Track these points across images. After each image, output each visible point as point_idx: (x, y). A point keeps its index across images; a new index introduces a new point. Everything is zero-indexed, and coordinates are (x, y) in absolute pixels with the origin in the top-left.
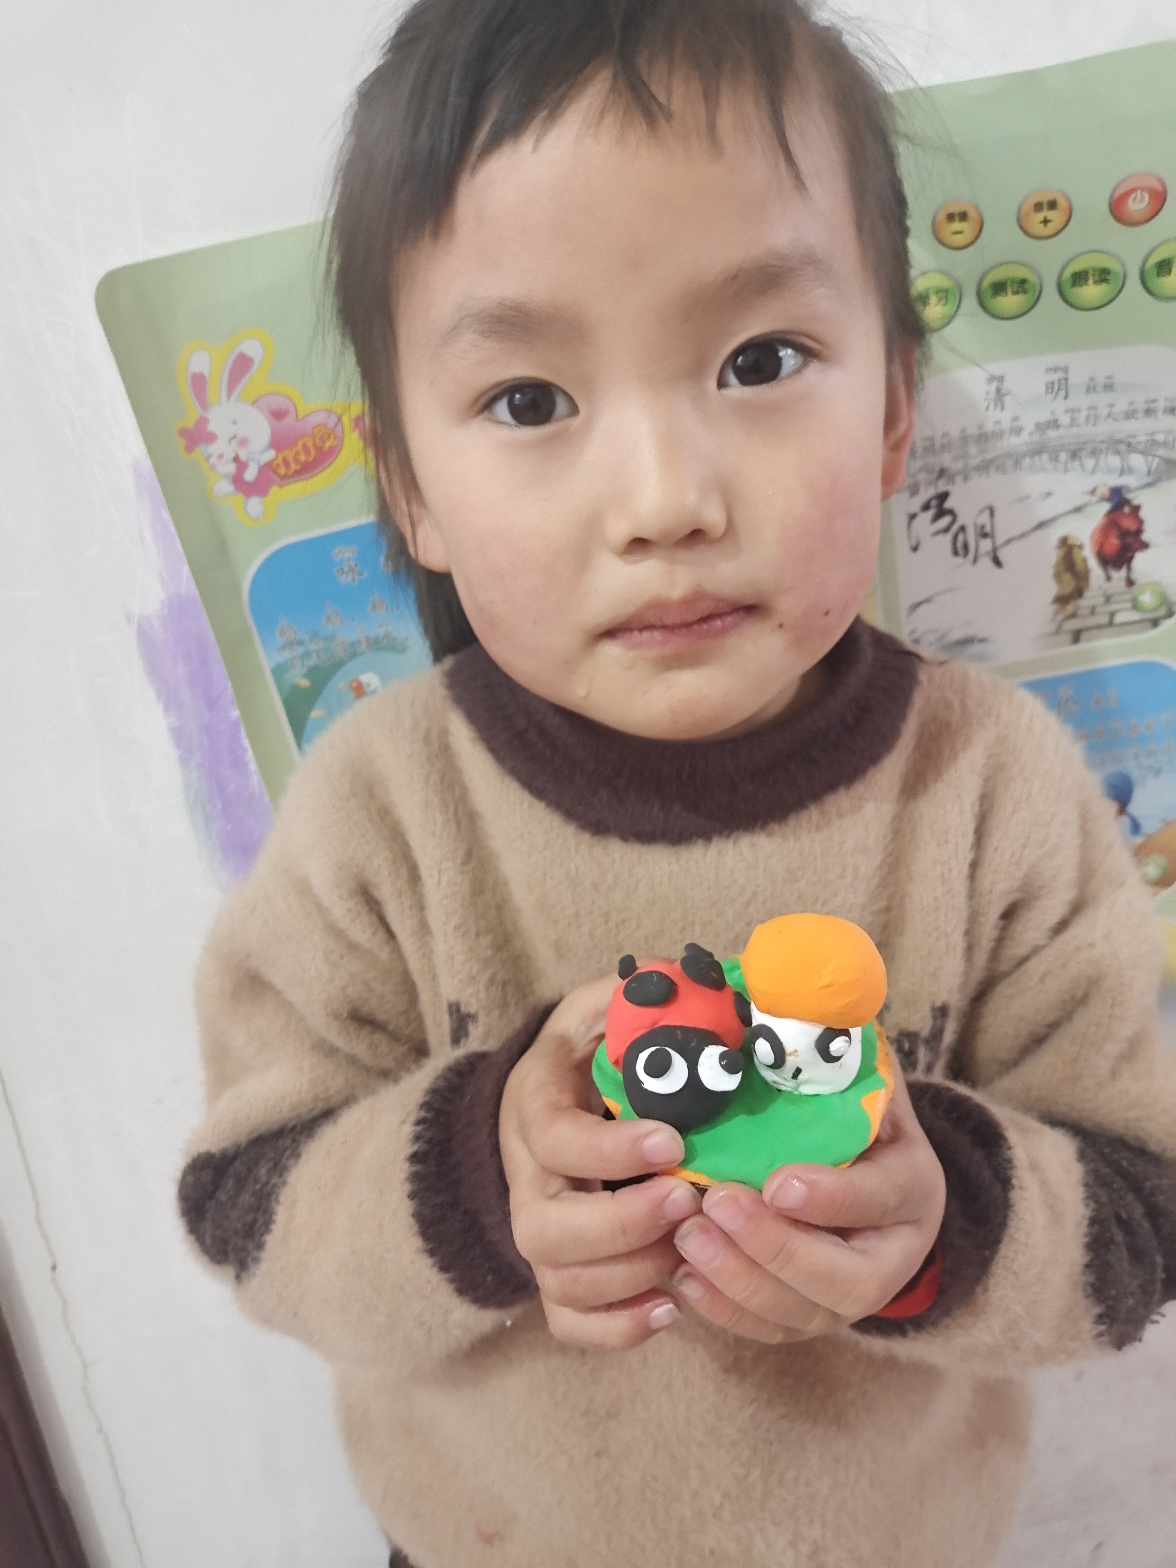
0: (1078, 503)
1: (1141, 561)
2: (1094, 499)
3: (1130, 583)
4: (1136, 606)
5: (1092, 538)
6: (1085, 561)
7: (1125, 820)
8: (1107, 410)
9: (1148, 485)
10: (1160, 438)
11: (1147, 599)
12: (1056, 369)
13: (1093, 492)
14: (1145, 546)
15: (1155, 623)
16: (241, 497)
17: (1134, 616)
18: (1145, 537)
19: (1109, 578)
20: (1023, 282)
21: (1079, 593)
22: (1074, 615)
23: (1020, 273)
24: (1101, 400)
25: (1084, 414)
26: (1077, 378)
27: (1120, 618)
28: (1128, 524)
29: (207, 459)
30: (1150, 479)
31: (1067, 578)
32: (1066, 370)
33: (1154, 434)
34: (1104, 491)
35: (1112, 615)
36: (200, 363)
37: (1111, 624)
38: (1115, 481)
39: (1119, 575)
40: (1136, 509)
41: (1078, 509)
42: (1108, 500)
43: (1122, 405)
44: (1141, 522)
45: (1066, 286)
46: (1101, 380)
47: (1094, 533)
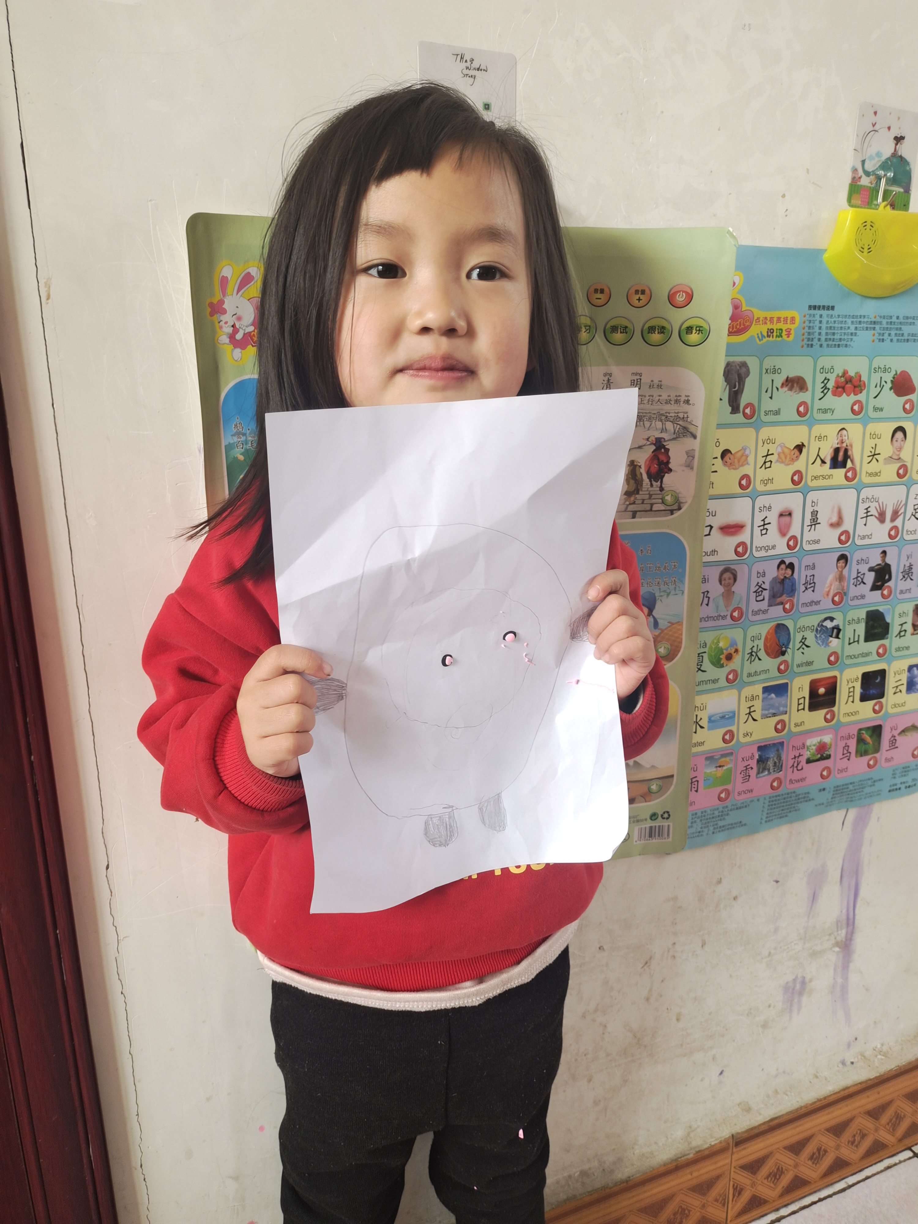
0: (641, 444)
1: (667, 478)
2: (649, 443)
3: (662, 489)
4: (663, 502)
5: (645, 462)
6: (641, 474)
7: (651, 619)
8: (658, 398)
9: (674, 439)
10: (681, 415)
11: (668, 498)
12: (636, 374)
13: (648, 439)
14: (670, 470)
15: (672, 512)
16: (232, 347)
17: (662, 507)
18: (670, 466)
19: (652, 485)
20: (626, 327)
21: (637, 491)
22: (634, 503)
23: (625, 323)
24: (655, 392)
25: (647, 398)
26: (645, 380)
27: (655, 507)
28: (663, 458)
29: (219, 322)
30: (675, 436)
31: (632, 482)
32: (640, 375)
33: (678, 413)
34: (652, 439)
35: (652, 505)
36: (227, 271)
37: (651, 510)
38: (658, 435)
39: (657, 484)
40: (667, 450)
41: (640, 447)
42: (655, 444)
43: (664, 397)
44: (669, 458)
45: (645, 333)
46: (656, 381)
47: (646, 460)
